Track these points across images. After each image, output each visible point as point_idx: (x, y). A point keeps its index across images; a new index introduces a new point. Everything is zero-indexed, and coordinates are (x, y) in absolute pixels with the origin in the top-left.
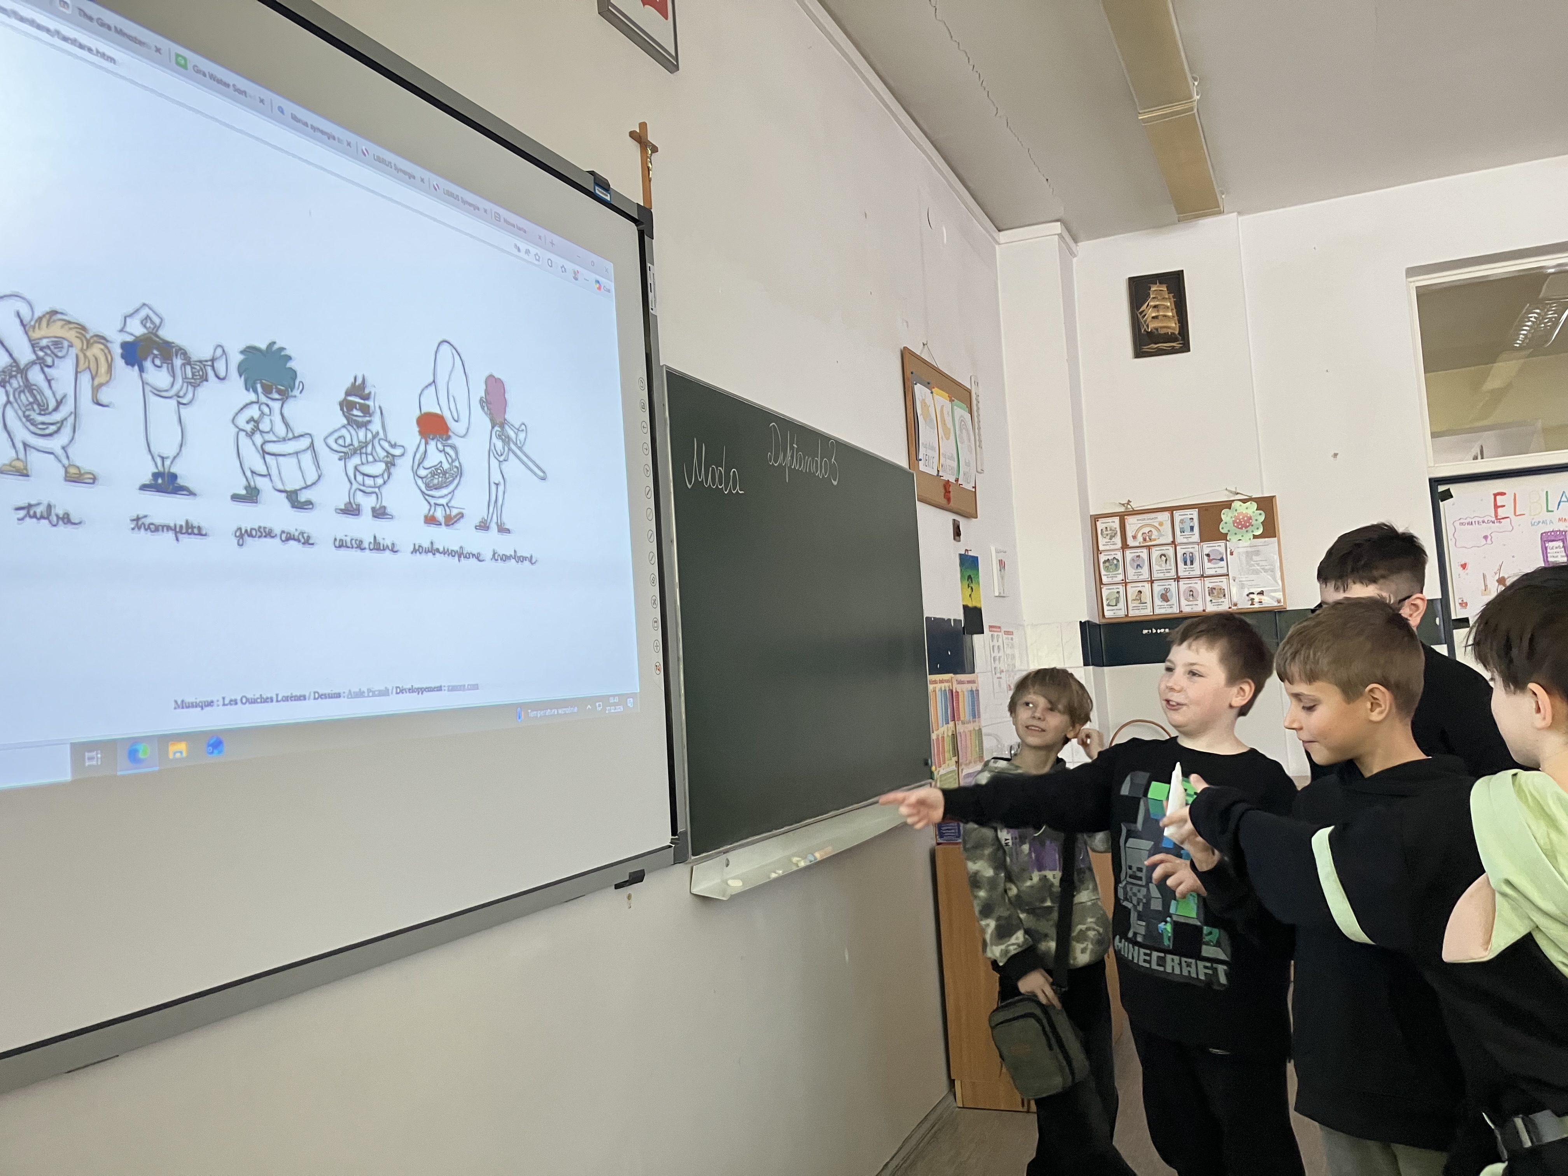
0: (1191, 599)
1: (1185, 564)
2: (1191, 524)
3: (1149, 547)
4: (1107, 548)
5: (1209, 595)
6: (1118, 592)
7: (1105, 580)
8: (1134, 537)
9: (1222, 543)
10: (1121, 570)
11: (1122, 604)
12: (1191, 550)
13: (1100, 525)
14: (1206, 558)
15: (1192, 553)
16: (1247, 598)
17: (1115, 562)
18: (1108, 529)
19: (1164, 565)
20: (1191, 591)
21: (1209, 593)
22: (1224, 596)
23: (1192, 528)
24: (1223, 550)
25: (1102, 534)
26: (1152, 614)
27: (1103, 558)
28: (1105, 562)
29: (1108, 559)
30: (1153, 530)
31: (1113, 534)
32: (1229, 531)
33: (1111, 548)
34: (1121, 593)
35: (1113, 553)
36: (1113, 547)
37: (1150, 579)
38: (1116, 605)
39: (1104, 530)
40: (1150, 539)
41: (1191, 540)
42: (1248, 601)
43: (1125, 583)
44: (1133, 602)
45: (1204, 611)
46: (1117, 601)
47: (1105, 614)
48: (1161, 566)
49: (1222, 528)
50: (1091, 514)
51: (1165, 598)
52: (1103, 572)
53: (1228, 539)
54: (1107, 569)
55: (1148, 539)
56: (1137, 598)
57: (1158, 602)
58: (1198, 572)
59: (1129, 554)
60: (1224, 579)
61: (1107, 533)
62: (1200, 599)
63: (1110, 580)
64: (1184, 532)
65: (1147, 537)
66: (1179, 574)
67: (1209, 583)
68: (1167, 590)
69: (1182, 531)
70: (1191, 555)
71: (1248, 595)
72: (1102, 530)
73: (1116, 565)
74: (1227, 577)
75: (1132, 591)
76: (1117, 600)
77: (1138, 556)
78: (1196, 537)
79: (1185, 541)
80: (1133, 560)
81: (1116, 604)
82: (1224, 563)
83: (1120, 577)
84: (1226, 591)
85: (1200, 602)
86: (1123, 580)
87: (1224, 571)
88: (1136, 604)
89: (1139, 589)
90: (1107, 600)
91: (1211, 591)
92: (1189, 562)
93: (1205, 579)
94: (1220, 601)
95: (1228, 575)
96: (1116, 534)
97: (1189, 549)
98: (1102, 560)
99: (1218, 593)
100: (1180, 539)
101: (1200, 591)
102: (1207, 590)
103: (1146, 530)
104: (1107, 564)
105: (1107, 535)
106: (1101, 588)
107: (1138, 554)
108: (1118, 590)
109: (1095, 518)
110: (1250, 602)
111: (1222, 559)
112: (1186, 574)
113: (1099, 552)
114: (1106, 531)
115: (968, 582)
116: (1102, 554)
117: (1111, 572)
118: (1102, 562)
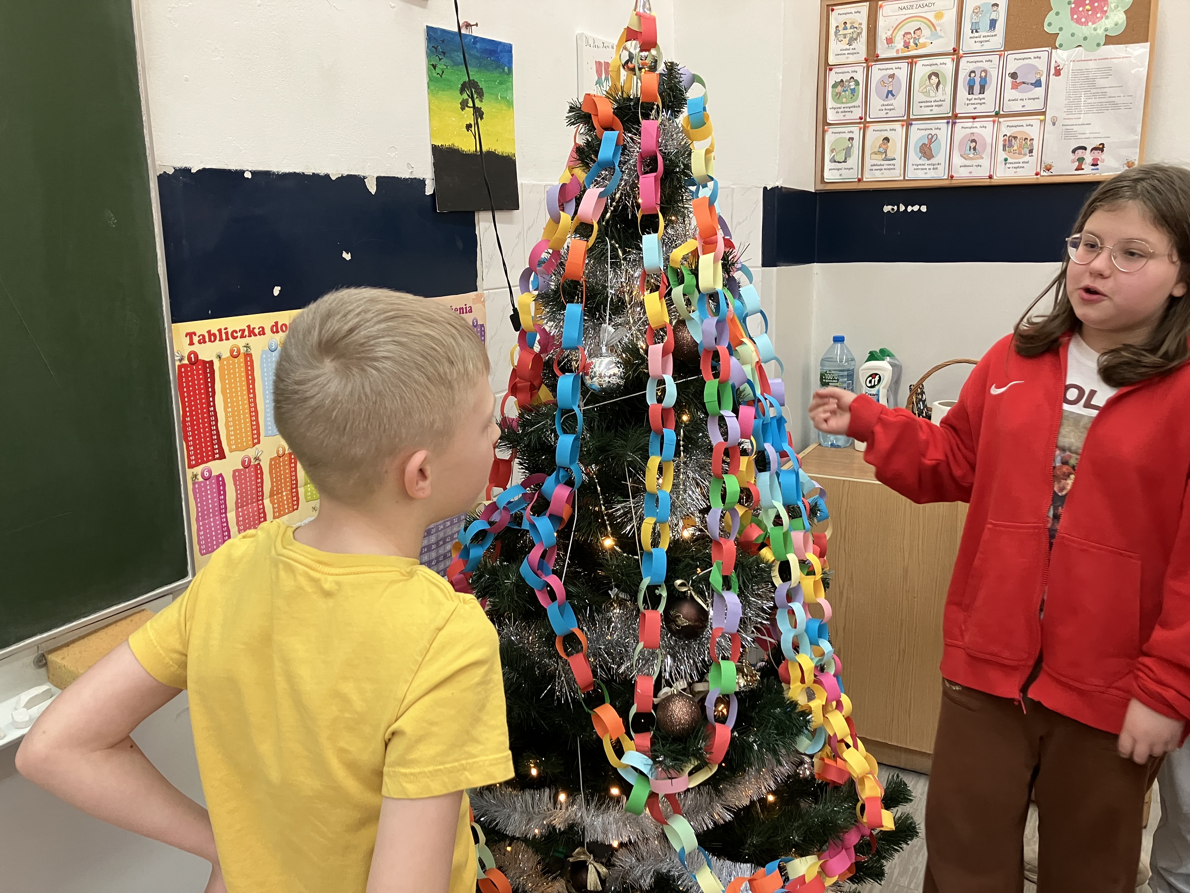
0: (972, 156)
1: (971, 91)
2: (993, 16)
3: (912, 60)
4: (842, 60)
5: (1004, 150)
6: (851, 139)
7: (831, 117)
8: (890, 41)
9: (1043, 53)
10: (859, 101)
11: (854, 160)
12: (986, 65)
13: (835, 19)
14: (1009, 80)
15: (985, 71)
16: (1072, 157)
17: (852, 84)
18: (848, 26)
19: (932, 94)
20: (973, 141)
21: (1004, 146)
22: (1031, 151)
23: (993, 24)
24: (1042, 65)
25: (836, 33)
26: (902, 178)
27: (833, 77)
28: (835, 86)
29: (842, 81)
30: (923, 26)
31: (855, 36)
32: (1061, 29)
33: (848, 61)
34: (856, 142)
35: (850, 69)
36: (852, 59)
37: (905, 118)
38: (844, 162)
39: (840, 28)
40: (916, 45)
41: (987, 46)
42: (1073, 162)
43: (864, 123)
44: (874, 156)
45: (990, 177)
46: (848, 155)
47: (826, 176)
48: (927, 93)
49: (1050, 24)
51: (926, 152)
52: (830, 103)
53: (1057, 45)
54: (837, 97)
55: (912, 44)
56: (881, 150)
57: (914, 157)
58: (989, 107)
59: (878, 72)
60: (1035, 121)
61: (845, 32)
62: (986, 155)
63: (840, 116)
64: (977, 32)
65: (912, 41)
66: (957, 111)
67: (1007, 127)
68: (932, 139)
69: (975, 30)
70: (983, 74)
71: (1074, 151)
72: (837, 27)
73: (853, 91)
74: (1042, 117)
75: (874, 136)
76: (848, 152)
77: (892, 76)
78: (997, 40)
79: (977, 47)
80: (882, 82)
81: (846, 158)
82: (1040, 92)
83: (858, 113)
84: (1035, 143)
85: (985, 162)
86: (861, 118)
87: (1038, 105)
88: (878, 160)
89: (885, 134)
90: (832, 151)
91: (1009, 142)
92: (977, 88)
93: (1001, 120)
94: (1021, 160)
95: (1044, 113)
96: (859, 34)
97: (982, 63)
98: (831, 82)
99: (1021, 147)
100: (969, 44)
101: (989, 141)
102: (1001, 139)
103: (911, 27)
104: (839, 89)
105: (845, 36)
106: (824, 132)
107: (891, 72)
108: (851, 135)
109: (829, 6)
110: (1077, 164)
111: (1038, 84)
112: (971, 108)
113: (828, 67)
114: (845, 28)
115: (465, 96)
116: (833, 72)
117: (843, 103)
118: (830, 86)
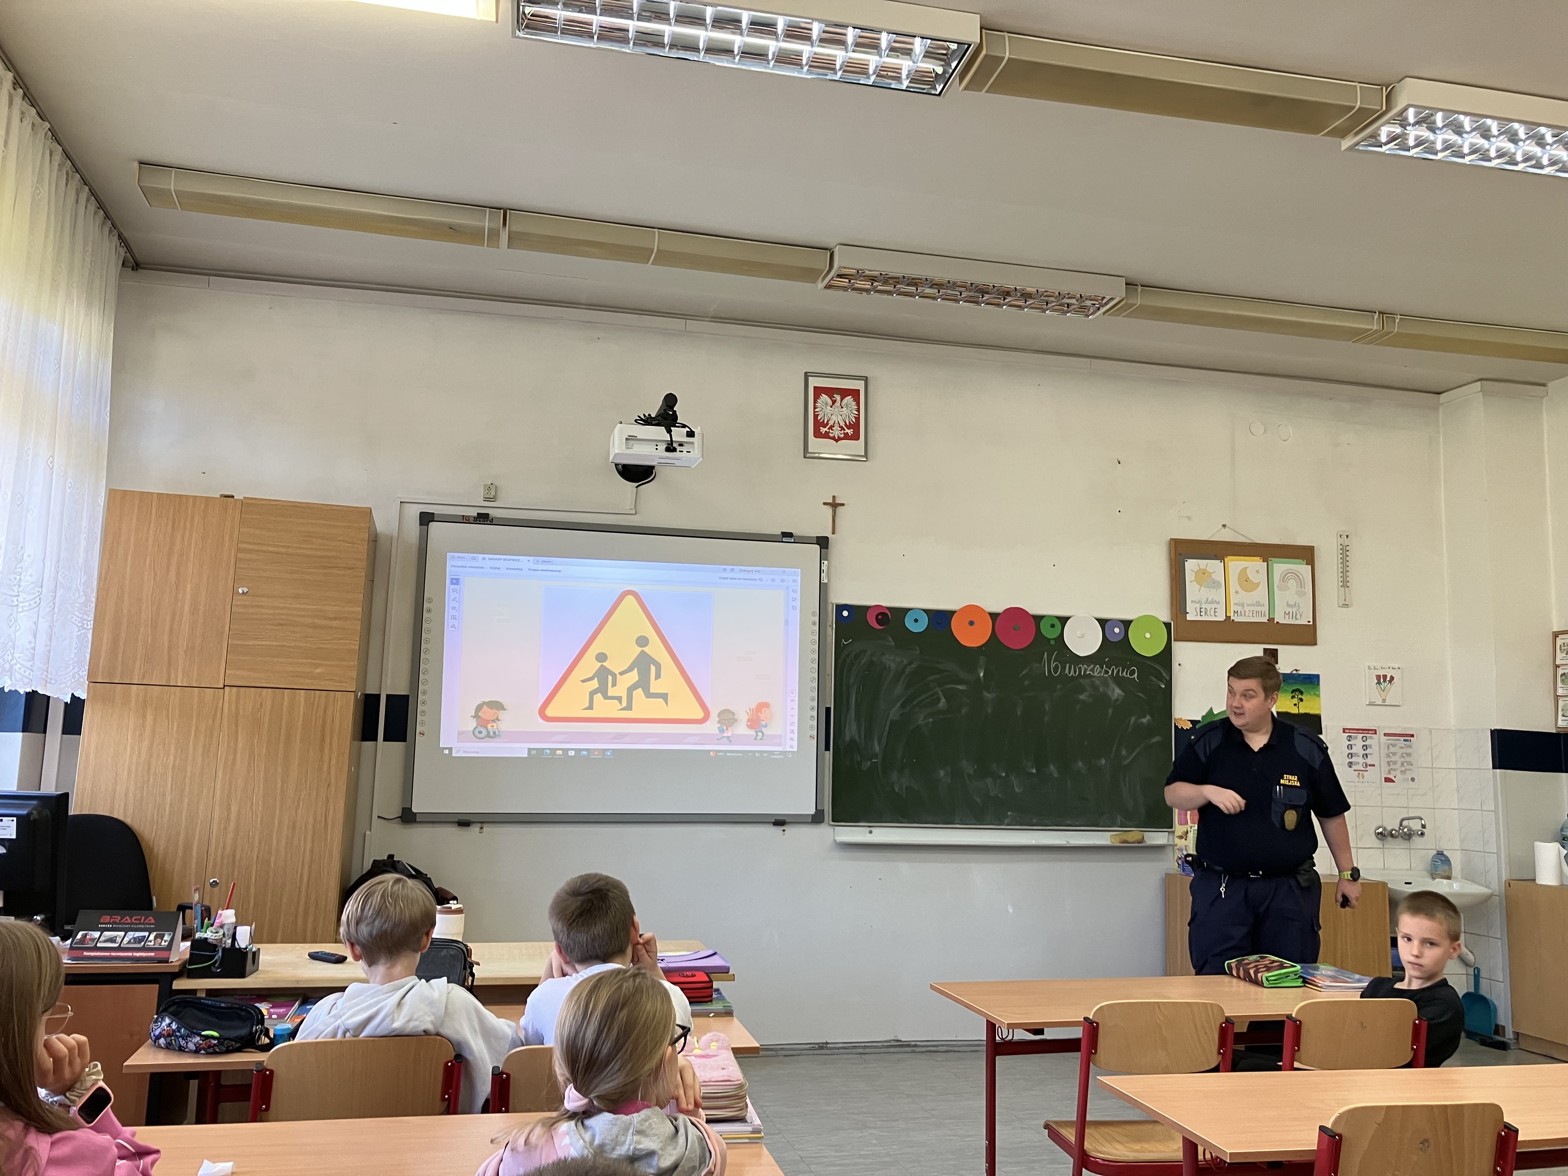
4: (1564, 662)
7: (1560, 692)
13: (1559, 642)
18: (1565, 645)
25: (1559, 649)
27: (1560, 671)
28: (1561, 676)
29: (1564, 673)
33: (1566, 663)
39: (1562, 646)
50: (1555, 630)
52: (1559, 684)
54: (1563, 681)
61: (1564, 648)
72: (1560, 645)
90: (1562, 710)
98: (1559, 674)
104: (1564, 677)
105: (1564, 650)
106: (1557, 700)
109: (1556, 635)
113: (1558, 666)
114: (1564, 646)
115: (1294, 694)
116: (1560, 668)
117: (1565, 685)
118: (1560, 674)
